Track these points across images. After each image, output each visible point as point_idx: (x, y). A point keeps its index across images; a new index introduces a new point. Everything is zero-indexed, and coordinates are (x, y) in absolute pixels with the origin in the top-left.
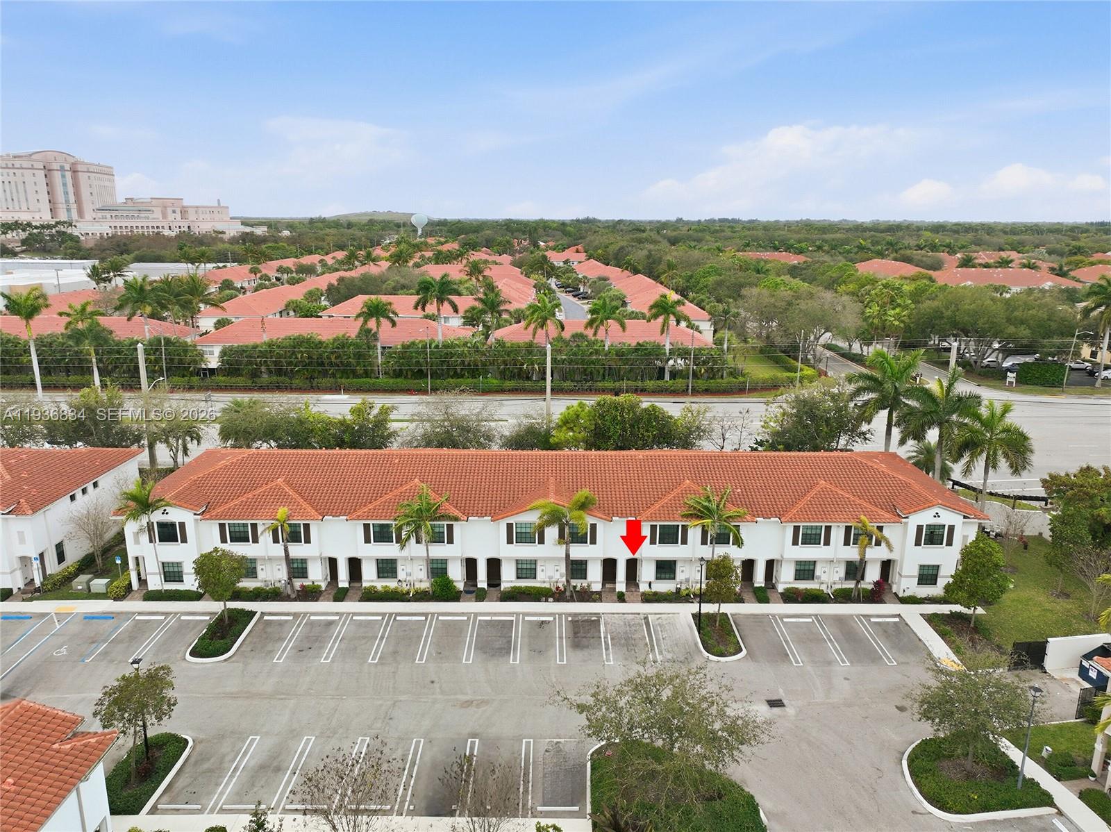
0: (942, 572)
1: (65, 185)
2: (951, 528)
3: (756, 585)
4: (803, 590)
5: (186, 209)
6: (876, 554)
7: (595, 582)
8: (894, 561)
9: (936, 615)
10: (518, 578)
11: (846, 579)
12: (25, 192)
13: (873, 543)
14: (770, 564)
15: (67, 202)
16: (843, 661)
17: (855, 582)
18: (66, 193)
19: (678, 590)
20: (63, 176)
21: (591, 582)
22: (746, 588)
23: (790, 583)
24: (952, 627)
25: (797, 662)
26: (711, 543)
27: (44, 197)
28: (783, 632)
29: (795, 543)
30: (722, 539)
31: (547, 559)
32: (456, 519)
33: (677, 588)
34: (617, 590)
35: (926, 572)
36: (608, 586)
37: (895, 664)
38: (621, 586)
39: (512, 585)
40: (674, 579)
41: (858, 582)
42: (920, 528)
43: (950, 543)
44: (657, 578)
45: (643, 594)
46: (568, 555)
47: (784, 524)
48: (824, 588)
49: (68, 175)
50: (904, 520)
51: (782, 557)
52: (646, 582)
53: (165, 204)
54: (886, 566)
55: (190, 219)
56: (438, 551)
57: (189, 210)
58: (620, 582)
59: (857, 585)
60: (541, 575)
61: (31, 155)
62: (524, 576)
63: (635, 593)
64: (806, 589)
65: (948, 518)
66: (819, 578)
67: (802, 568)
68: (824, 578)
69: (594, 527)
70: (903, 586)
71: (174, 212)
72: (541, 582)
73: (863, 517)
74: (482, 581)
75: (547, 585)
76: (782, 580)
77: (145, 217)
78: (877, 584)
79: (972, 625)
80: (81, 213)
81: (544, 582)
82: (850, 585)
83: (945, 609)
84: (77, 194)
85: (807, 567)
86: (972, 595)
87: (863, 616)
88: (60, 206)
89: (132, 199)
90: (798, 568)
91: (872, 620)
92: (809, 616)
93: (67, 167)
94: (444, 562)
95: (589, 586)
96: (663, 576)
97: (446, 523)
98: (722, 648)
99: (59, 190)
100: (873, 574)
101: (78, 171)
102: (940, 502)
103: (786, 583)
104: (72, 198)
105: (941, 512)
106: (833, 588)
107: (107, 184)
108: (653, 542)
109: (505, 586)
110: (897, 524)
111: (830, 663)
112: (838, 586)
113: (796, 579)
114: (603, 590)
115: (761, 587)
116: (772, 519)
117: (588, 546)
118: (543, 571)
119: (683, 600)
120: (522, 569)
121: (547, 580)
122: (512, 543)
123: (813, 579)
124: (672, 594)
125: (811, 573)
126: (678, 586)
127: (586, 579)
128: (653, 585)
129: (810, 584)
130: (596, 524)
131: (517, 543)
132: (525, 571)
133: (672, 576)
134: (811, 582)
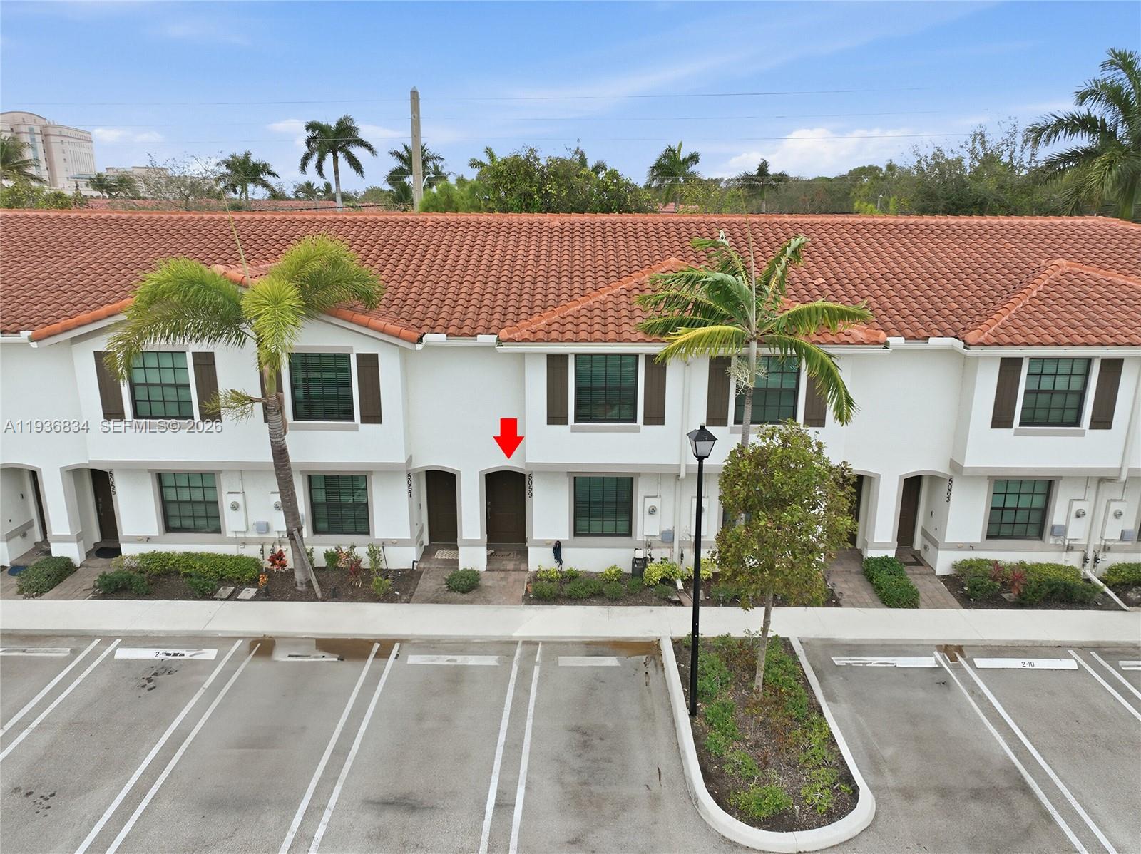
1: (35, 149)
3: (871, 554)
4: (1012, 567)
7: (396, 543)
10: (168, 528)
14: (912, 486)
19: (640, 565)
20: (33, 140)
21: (384, 543)
22: (841, 559)
23: (972, 548)
26: (738, 421)
29: (1001, 419)
30: (768, 406)
31: (245, 473)
33: (635, 561)
34: (459, 568)
36: (441, 555)
38: (473, 554)
39: (147, 549)
40: (629, 534)
44: (577, 533)
45: (535, 578)
46: (280, 455)
47: (973, 352)
48: (1074, 561)
49: (39, 139)
52: (543, 544)
58: (472, 543)
60: (232, 522)
62: (186, 521)
63: (513, 576)
64: (1022, 566)
66: (1060, 531)
67: (1012, 500)
68: (1077, 531)
69: (369, 365)
72: (233, 541)
74: (63, 537)
75: (252, 551)
76: (949, 539)
84: (49, 160)
85: (1025, 502)
90: (1001, 500)
93: (37, 130)
95: (373, 553)
96: (596, 526)
101: (49, 135)
103: (959, 547)
106: (1103, 563)
107: (85, 150)
108: (556, 417)
109: (129, 551)
112: (1117, 558)
113: (989, 537)
114: (422, 565)
115: (886, 559)
116: (934, 341)
117: (356, 429)
118: (235, 507)
119: (651, 596)
120: (179, 502)
121: (253, 534)
122: (120, 416)
123: (1040, 535)
124: (620, 577)
125: (1035, 517)
126: (640, 554)
127: (368, 533)
128: (565, 552)
129: (1031, 550)
130: (377, 354)
131: (136, 415)
132: (187, 510)
133: (622, 527)
134: (1037, 544)
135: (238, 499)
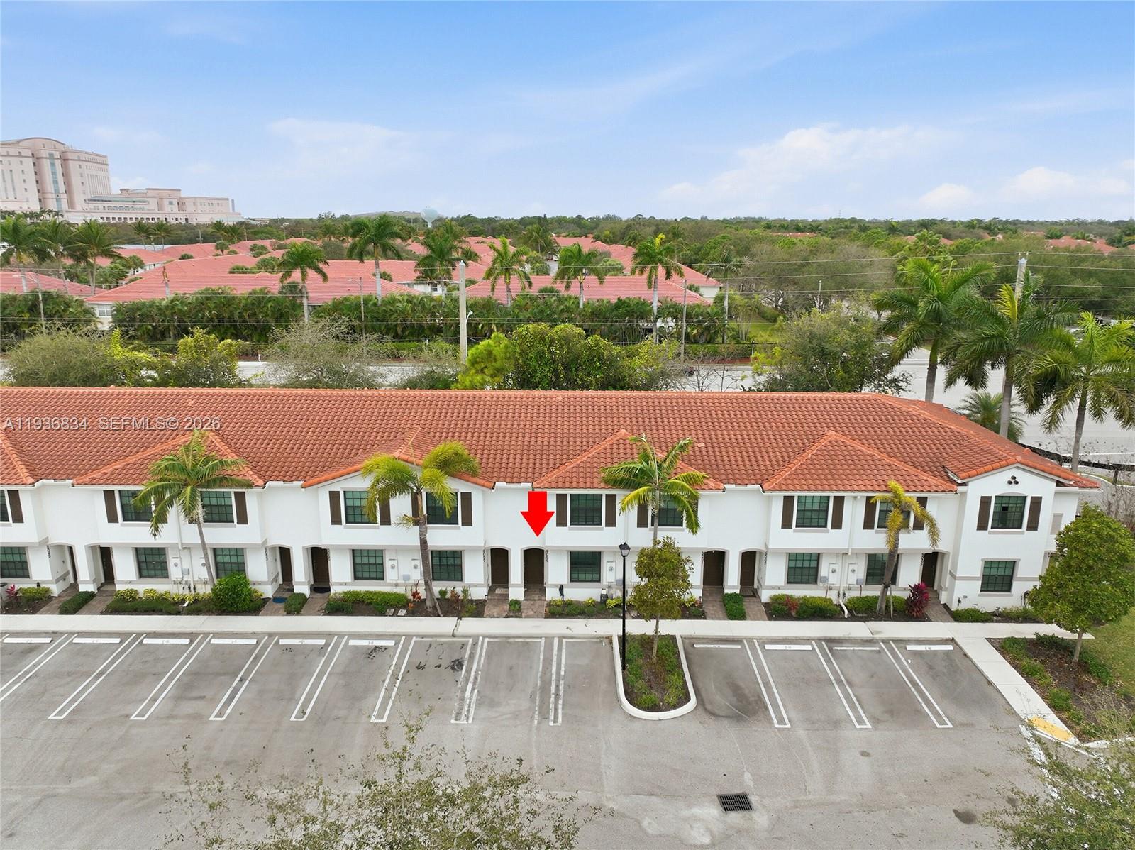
0: (1020, 572)
1: (54, 173)
2: (1037, 502)
3: (726, 591)
4: (799, 599)
5: (184, 201)
6: (914, 542)
7: (476, 586)
8: (943, 554)
9: (1013, 641)
10: (356, 578)
11: (867, 582)
12: (13, 181)
13: (911, 524)
14: (749, 559)
15: (57, 191)
16: (860, 721)
17: (881, 587)
18: (56, 182)
19: (605, 598)
20: (53, 165)
21: (470, 586)
22: (711, 594)
23: (779, 588)
24: (1043, 662)
25: (781, 721)
26: (652, 525)
27: (33, 187)
28: (762, 670)
29: (786, 524)
30: (668, 517)
31: (399, 550)
32: (250, 485)
33: (602, 595)
34: (510, 599)
35: (994, 572)
36: (499, 591)
37: (950, 726)
38: (516, 590)
39: (346, 589)
40: (599, 581)
41: (886, 587)
42: (985, 501)
43: (1033, 526)
44: (571, 580)
45: (550, 604)
46: (424, 543)
47: (767, 494)
48: (833, 596)
49: (58, 163)
50: (960, 489)
51: (766, 546)
52: (554, 586)
53: (162, 195)
54: (931, 561)
55: (188, 211)
56: (224, 535)
57: (187, 201)
58: (516, 586)
59: (884, 592)
60: (390, 575)
61: (18, 142)
62: (366, 575)
63: (538, 603)
64: (805, 598)
65: (1031, 485)
66: (825, 580)
67: (799, 564)
68: (833, 580)
69: (467, 497)
70: (958, 594)
71: (171, 203)
72: (392, 585)
73: (892, 483)
74: (300, 583)
75: (401, 590)
76: (767, 583)
77: (141, 208)
78: (916, 589)
79: (1076, 658)
80: (71, 204)
81: (397, 585)
82: (874, 591)
83: (1027, 631)
84: (67, 184)
85: (806, 564)
86: (1078, 609)
87: (895, 641)
88: (50, 195)
89: (127, 190)
90: (793, 564)
91: (909, 647)
92: (807, 641)
93: (57, 155)
94: (239, 552)
95: (465, 591)
96: (582, 576)
97: (233, 490)
98: (655, 696)
99: (48, 179)
100: (910, 575)
101: (68, 160)
102: (1019, 458)
103: (773, 588)
104: (62, 188)
105: (1020, 475)
106: (847, 597)
107: (101, 173)
108: (561, 522)
109: (336, 590)
110: (950, 494)
111: (836, 724)
112: (855, 594)
113: (788, 582)
114: (489, 597)
115: (734, 594)
116: (749, 486)
117: (459, 528)
118: (393, 567)
119: (610, 614)
120: (362, 564)
121: (401, 581)
122: (339, 523)
123: (815, 582)
124: (595, 604)
125: (812, 572)
126: (604, 592)
127: (461, 580)
128: (565, 590)
129: (811, 589)
130: (470, 493)
131: (347, 522)
132: (366, 568)
133: (596, 576)
134: (813, 586)
135: (394, 562)
